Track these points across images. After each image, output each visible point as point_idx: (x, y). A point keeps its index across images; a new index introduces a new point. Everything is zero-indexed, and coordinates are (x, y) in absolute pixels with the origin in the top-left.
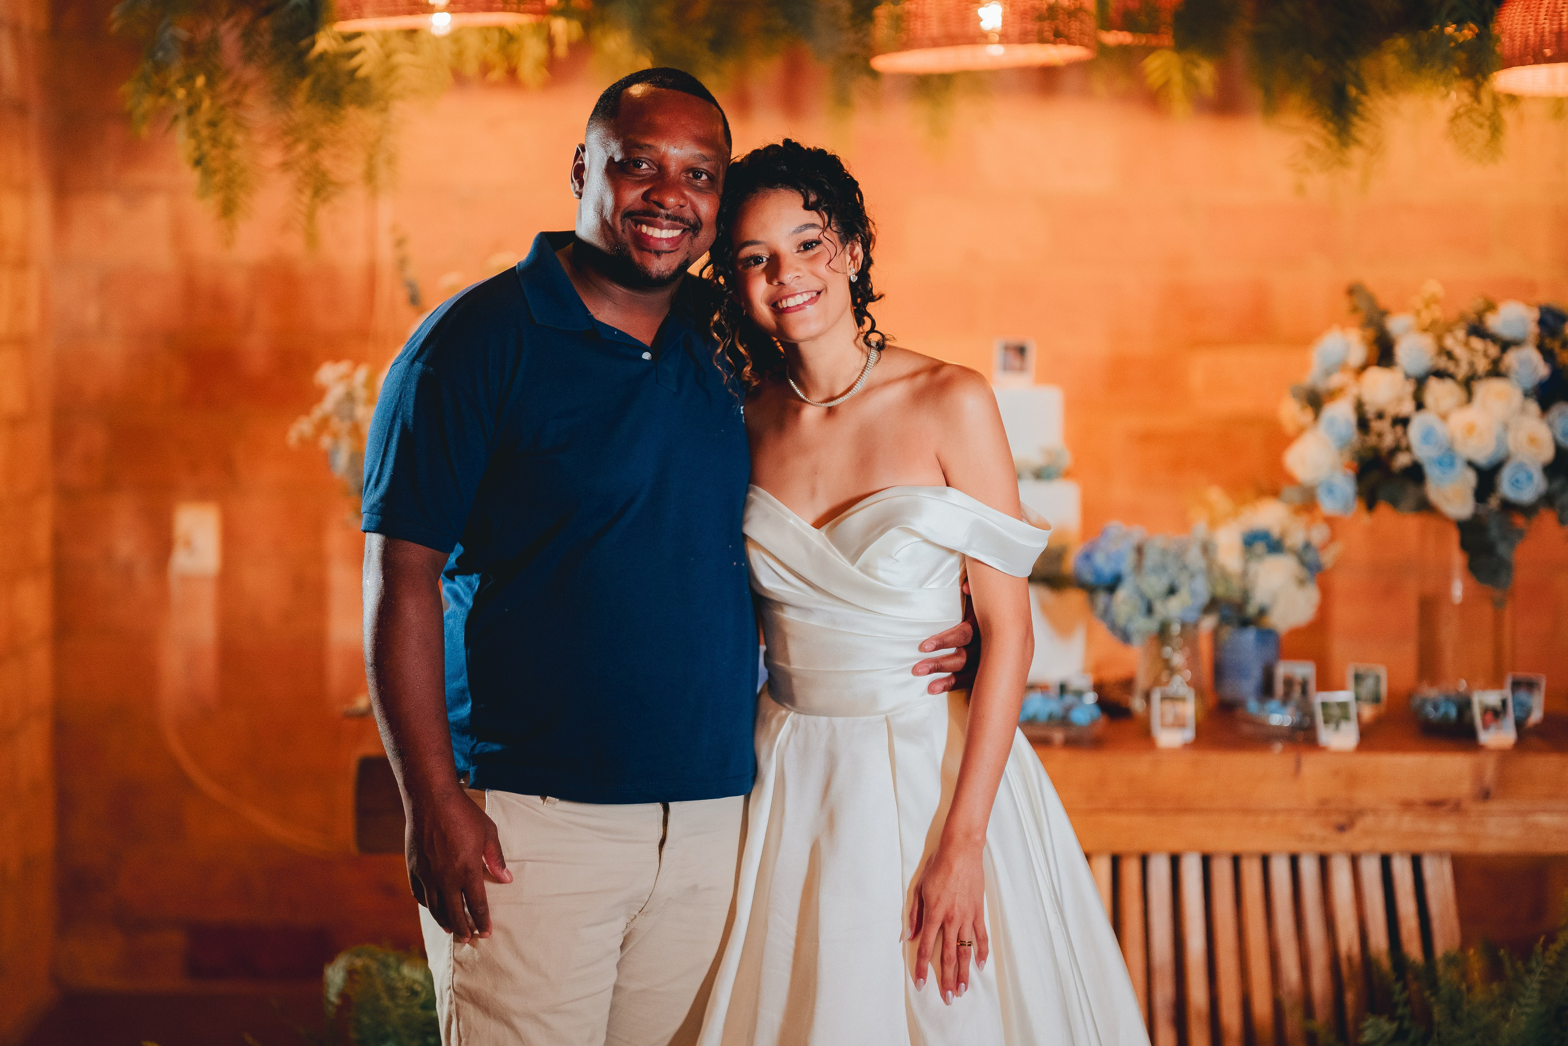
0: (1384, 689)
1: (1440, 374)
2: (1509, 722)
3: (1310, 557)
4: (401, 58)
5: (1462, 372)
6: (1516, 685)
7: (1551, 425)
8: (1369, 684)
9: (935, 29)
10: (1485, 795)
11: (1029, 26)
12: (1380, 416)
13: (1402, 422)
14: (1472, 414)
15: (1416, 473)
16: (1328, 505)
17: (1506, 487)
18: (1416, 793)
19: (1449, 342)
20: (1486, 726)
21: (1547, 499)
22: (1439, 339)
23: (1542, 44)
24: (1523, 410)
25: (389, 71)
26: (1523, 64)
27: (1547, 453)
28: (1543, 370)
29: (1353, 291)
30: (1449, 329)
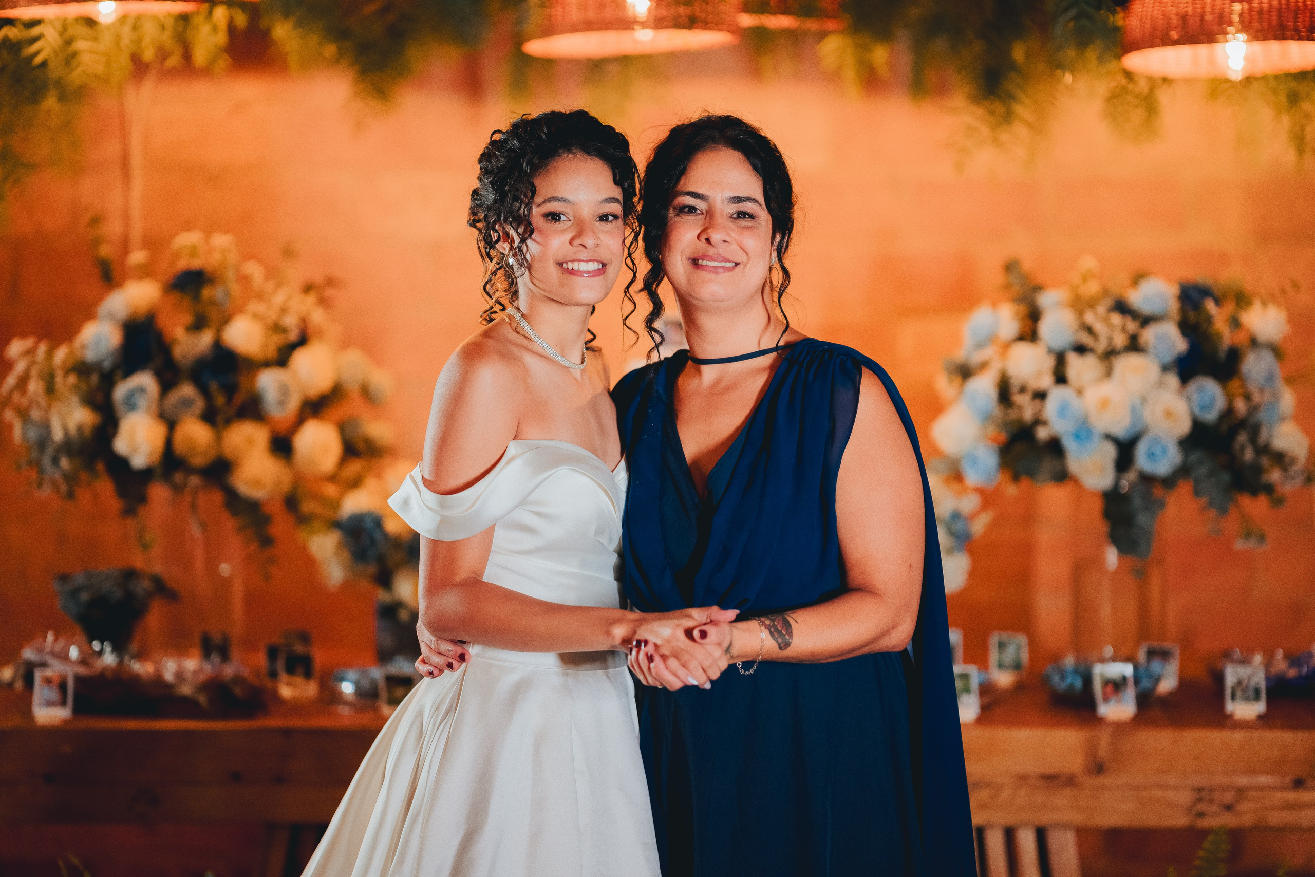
0: (1025, 656)
1: (1081, 349)
2: (1130, 695)
3: (958, 526)
4: (80, 45)
5: (1101, 346)
6: (1151, 654)
7: (1189, 399)
8: (1010, 654)
9: (575, 15)
10: (1098, 768)
11: (664, 12)
12: (1023, 390)
13: (1041, 396)
14: (1108, 389)
15: (1055, 447)
16: (973, 478)
17: (1142, 460)
18: (1031, 766)
19: (1089, 318)
20: (1106, 699)
21: (1182, 472)
22: (1080, 313)
23: (1169, 28)
24: (1161, 384)
25: (70, 59)
26: (1152, 45)
27: (1184, 427)
28: (1180, 345)
29: (1010, 267)
30: (1091, 304)
